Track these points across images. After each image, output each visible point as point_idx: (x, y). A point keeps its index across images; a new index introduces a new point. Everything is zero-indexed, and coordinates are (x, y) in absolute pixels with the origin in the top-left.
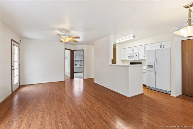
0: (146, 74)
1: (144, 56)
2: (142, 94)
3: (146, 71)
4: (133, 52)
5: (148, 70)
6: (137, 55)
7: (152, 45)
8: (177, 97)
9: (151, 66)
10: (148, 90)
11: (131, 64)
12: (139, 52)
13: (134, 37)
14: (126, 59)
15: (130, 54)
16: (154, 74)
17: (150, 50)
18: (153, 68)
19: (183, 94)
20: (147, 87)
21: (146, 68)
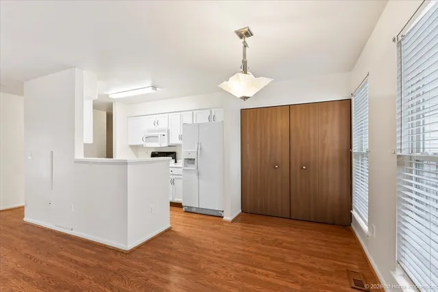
0: (180, 179)
1: (180, 138)
2: (169, 230)
3: (180, 171)
4: (157, 128)
5: (185, 168)
6: (166, 134)
7: (195, 112)
8: (233, 221)
9: (190, 161)
10: (184, 214)
11: (154, 155)
12: (169, 128)
13: (154, 87)
14: (140, 142)
15: (150, 131)
16: (197, 177)
17: (191, 123)
18: (194, 163)
19: (242, 211)
20: (184, 209)
21: (181, 166)
